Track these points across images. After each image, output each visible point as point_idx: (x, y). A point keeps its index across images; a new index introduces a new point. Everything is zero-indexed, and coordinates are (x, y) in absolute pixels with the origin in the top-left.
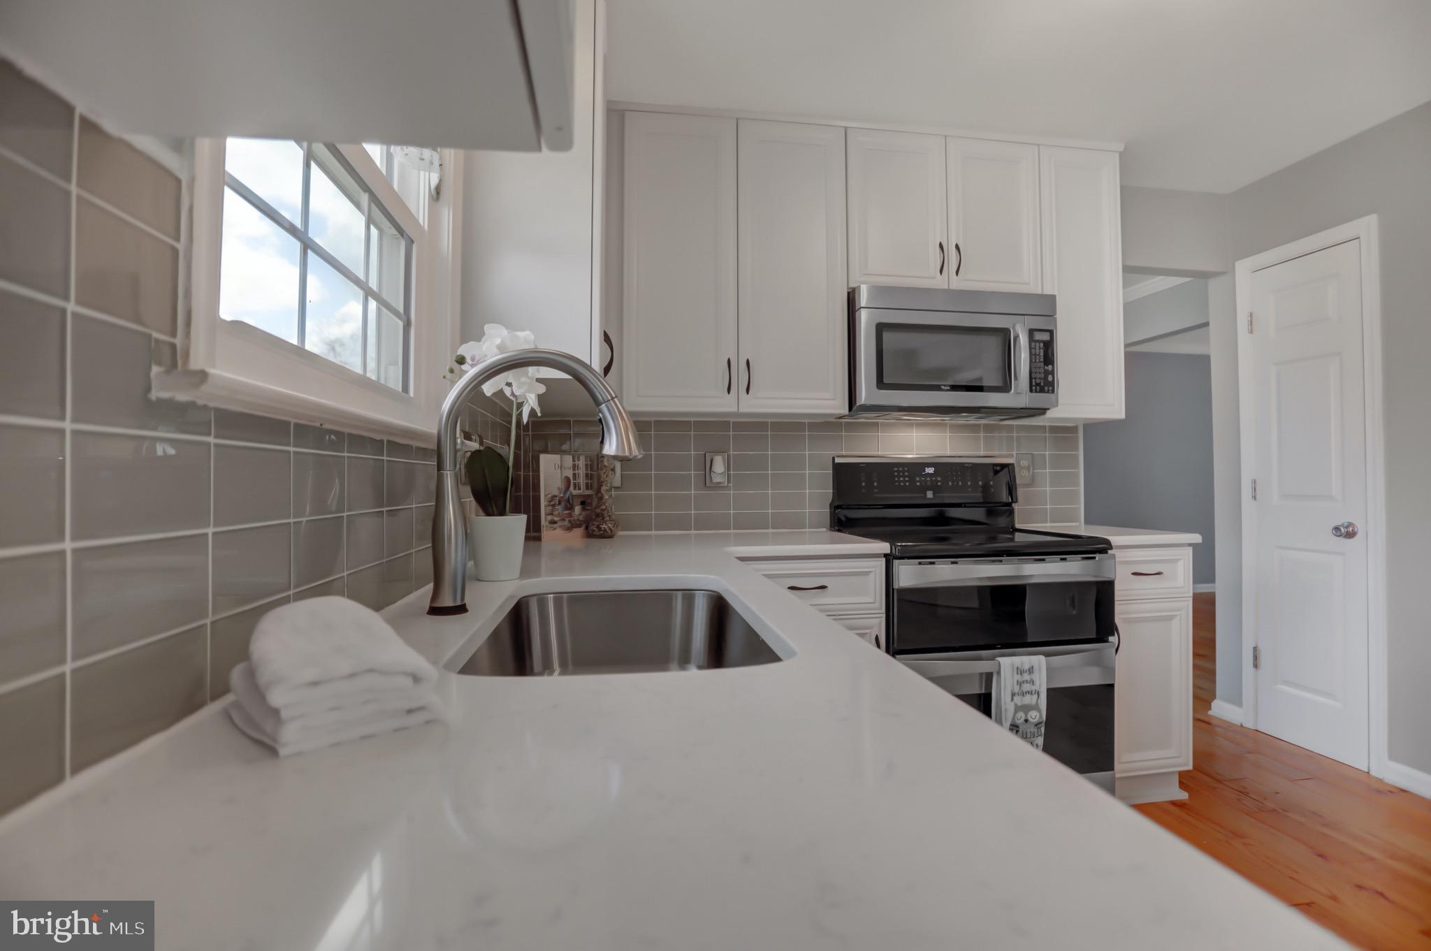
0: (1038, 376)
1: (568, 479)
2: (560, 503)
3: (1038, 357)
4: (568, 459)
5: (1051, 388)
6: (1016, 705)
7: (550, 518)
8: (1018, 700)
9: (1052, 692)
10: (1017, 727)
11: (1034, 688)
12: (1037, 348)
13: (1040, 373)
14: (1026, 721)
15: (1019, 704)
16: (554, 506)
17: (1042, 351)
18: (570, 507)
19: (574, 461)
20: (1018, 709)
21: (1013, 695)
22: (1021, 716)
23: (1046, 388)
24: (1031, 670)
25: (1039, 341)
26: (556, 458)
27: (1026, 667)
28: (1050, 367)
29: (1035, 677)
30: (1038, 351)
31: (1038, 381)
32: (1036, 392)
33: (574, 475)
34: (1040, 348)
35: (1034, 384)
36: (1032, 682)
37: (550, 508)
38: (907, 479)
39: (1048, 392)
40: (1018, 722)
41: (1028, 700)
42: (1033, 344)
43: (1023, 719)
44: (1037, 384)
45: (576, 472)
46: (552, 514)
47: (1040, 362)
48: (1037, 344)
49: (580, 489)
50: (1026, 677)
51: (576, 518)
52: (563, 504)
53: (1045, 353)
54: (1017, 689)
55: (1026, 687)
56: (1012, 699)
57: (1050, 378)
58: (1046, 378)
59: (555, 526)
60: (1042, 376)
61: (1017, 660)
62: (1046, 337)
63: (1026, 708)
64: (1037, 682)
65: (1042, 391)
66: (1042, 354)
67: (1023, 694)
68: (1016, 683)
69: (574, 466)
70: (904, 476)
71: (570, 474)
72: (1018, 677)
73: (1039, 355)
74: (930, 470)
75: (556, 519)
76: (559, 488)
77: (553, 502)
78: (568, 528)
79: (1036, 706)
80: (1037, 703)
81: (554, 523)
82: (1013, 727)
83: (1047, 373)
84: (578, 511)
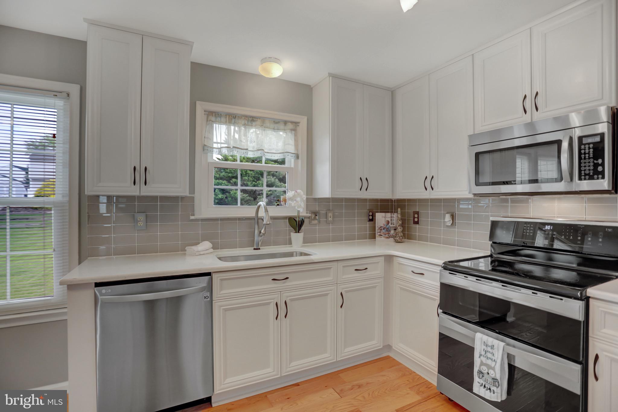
0: (587, 168)
1: (388, 222)
3: (587, 155)
4: (389, 215)
5: (601, 176)
6: (482, 362)
7: (379, 234)
10: (482, 373)
11: (493, 358)
12: (587, 148)
13: (590, 166)
14: (488, 374)
15: (484, 362)
16: (381, 230)
17: (592, 150)
18: (388, 230)
19: (391, 215)
20: (482, 364)
21: (481, 355)
22: (484, 369)
23: (595, 176)
24: (492, 347)
25: (589, 144)
26: (383, 214)
27: (490, 344)
28: (599, 161)
29: (495, 351)
30: (587, 151)
31: (587, 172)
32: (585, 179)
33: (391, 220)
34: (590, 148)
35: (583, 174)
36: (493, 354)
37: (379, 230)
39: (596, 179)
40: (483, 371)
41: (490, 363)
42: (582, 146)
43: (486, 372)
44: (586, 175)
45: (393, 219)
46: (380, 232)
47: (590, 158)
48: (587, 146)
50: (489, 349)
51: (391, 234)
52: (385, 229)
54: (483, 353)
55: (489, 355)
56: (480, 357)
57: (600, 168)
59: (381, 236)
60: (592, 168)
61: (485, 338)
62: (595, 139)
63: (489, 367)
64: (496, 355)
65: (592, 178)
66: (592, 152)
67: (488, 358)
68: (482, 350)
69: (391, 217)
71: (389, 219)
72: (485, 347)
73: (589, 153)
75: (382, 234)
76: (384, 224)
77: (381, 229)
78: (387, 238)
79: (493, 369)
80: (494, 367)
81: (382, 235)
82: (480, 372)
83: (597, 165)
84: (392, 232)
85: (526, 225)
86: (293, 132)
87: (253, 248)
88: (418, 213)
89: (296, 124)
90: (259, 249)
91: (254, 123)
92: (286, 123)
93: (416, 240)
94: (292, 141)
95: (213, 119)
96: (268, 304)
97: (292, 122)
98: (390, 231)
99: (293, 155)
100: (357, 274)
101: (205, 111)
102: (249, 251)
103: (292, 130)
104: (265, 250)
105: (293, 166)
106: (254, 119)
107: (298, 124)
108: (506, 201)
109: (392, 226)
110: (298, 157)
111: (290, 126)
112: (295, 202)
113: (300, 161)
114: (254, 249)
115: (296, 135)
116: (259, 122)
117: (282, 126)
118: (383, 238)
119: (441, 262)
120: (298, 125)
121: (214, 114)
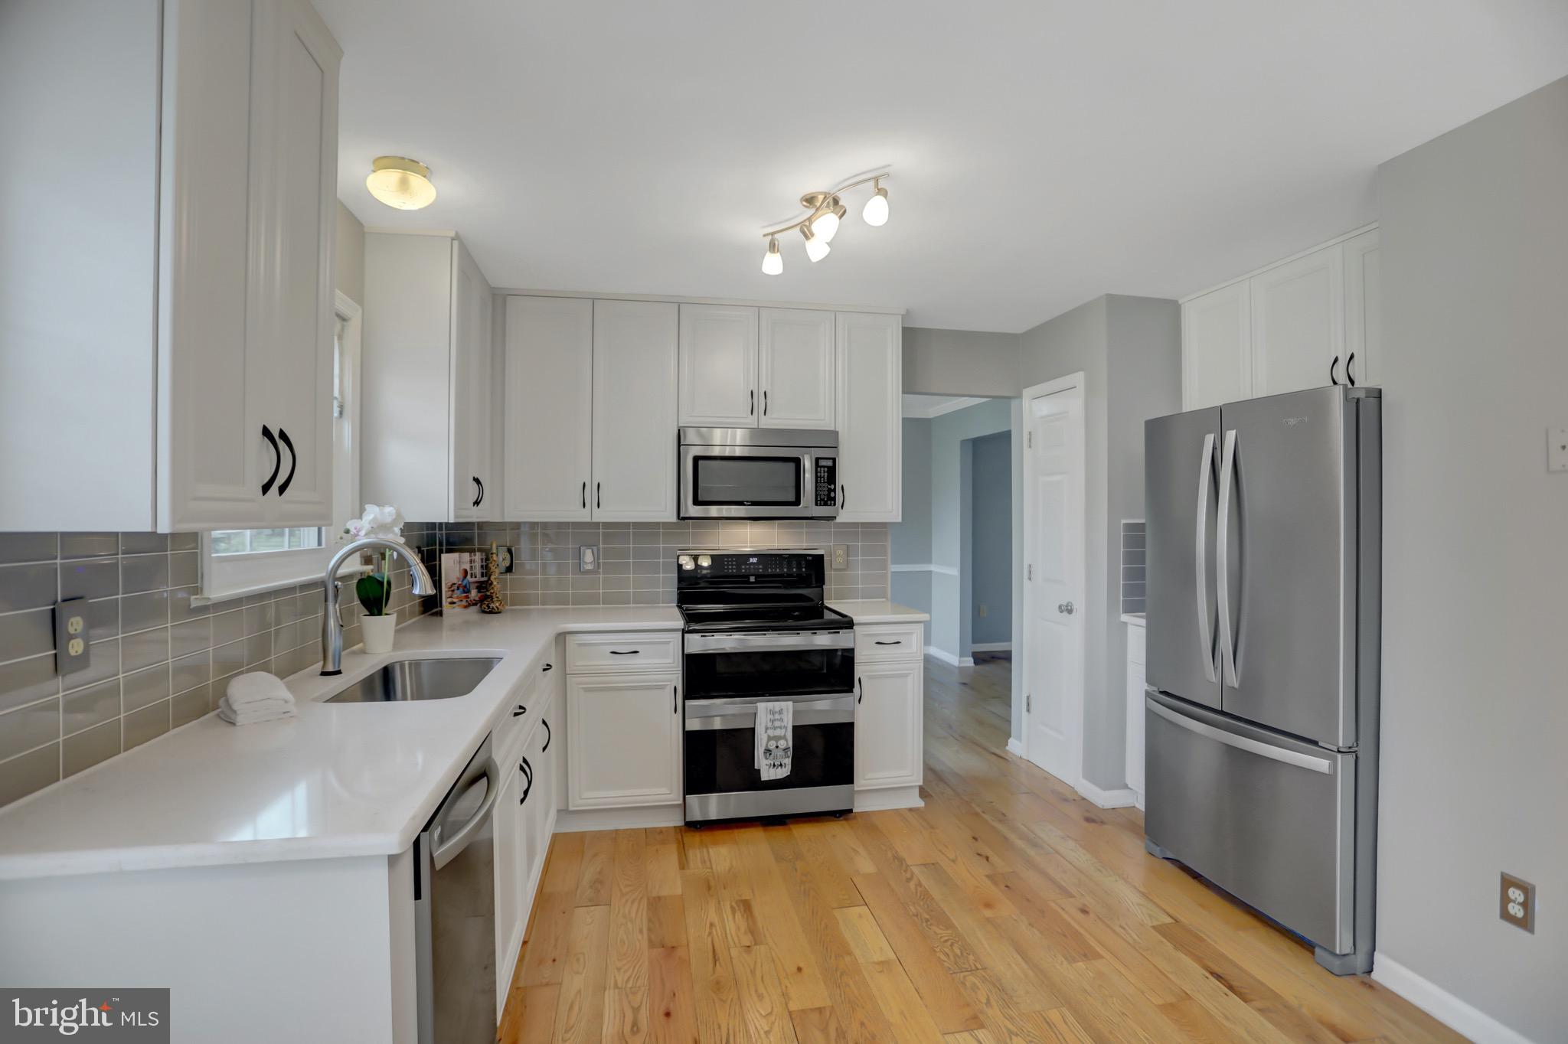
0: (822, 493)
1: (466, 572)
2: (458, 588)
3: (822, 479)
4: (466, 556)
5: (833, 502)
6: (769, 736)
7: (450, 600)
8: (771, 733)
9: (795, 728)
10: (770, 751)
11: (782, 724)
12: (822, 472)
13: (824, 491)
14: (777, 747)
15: (772, 735)
16: (453, 591)
17: (826, 474)
18: (466, 590)
19: (470, 556)
20: (770, 738)
21: (767, 729)
22: (772, 745)
23: (829, 502)
24: (781, 712)
25: (824, 467)
26: (456, 555)
27: (777, 709)
28: (832, 487)
29: (784, 717)
30: (822, 474)
31: (822, 497)
32: (821, 505)
34: (824, 472)
35: (819, 499)
36: (781, 720)
37: (450, 593)
38: (734, 567)
39: (831, 505)
40: (771, 748)
41: (778, 732)
42: (819, 469)
43: (775, 746)
44: (821, 500)
45: (473, 565)
46: (451, 597)
47: (824, 483)
48: (822, 469)
49: (476, 577)
50: (777, 717)
52: (461, 589)
53: (828, 474)
54: (770, 725)
55: (777, 724)
56: (766, 732)
57: (832, 495)
58: (829, 495)
59: (454, 605)
60: (826, 493)
61: (770, 705)
62: (829, 463)
63: (777, 738)
64: (785, 720)
65: (826, 504)
66: (826, 476)
67: (775, 728)
68: (769, 721)
69: (471, 561)
70: (732, 565)
71: (467, 567)
72: (771, 717)
73: (823, 477)
74: (754, 560)
75: (455, 600)
76: (458, 578)
77: (452, 587)
78: (466, 607)
79: (784, 738)
80: (785, 735)
81: (454, 603)
82: (767, 751)
83: (830, 491)
84: (474, 594)
86: (340, 343)
88: (509, 550)
89: (344, 321)
90: (340, 671)
97: (340, 316)
98: (469, 591)
99: (337, 405)
103: (339, 336)
109: (474, 579)
110: (341, 411)
111: (338, 325)
115: (341, 353)
118: (455, 610)
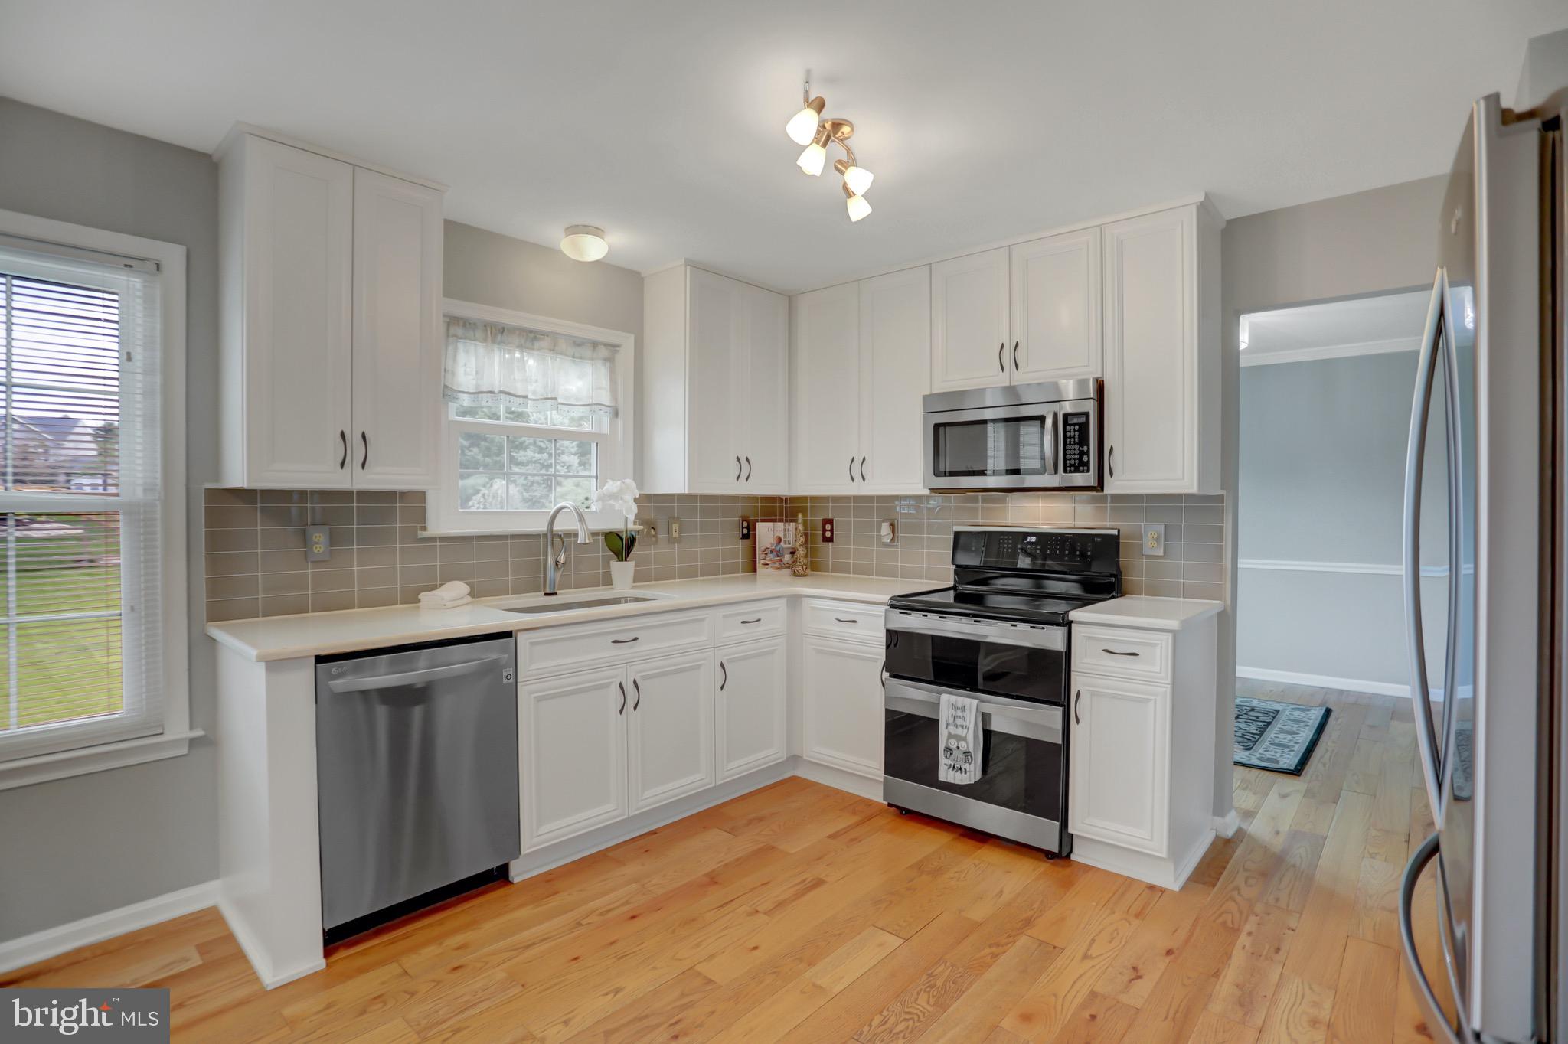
0: (1072, 457)
1: (780, 540)
2: (772, 552)
3: (1072, 439)
4: (780, 525)
5: (1086, 468)
6: (950, 734)
7: (762, 561)
8: (952, 730)
10: (951, 750)
11: (964, 724)
12: (1072, 430)
13: (1075, 454)
14: (958, 748)
15: (953, 733)
17: (1077, 433)
18: (779, 554)
19: (785, 526)
20: (950, 736)
21: (948, 724)
22: (953, 744)
23: (1081, 468)
24: (963, 709)
25: (1074, 425)
26: (771, 525)
27: (960, 705)
28: (1085, 448)
29: (967, 714)
30: (1072, 434)
31: (1073, 462)
32: (1070, 472)
33: (785, 535)
34: (1075, 431)
35: (1068, 465)
36: (964, 718)
38: (1010, 546)
39: (1083, 472)
40: (952, 747)
41: (960, 732)
42: (1068, 428)
43: (955, 746)
44: (1071, 465)
45: (787, 533)
47: (1075, 444)
48: (1072, 427)
49: (789, 544)
50: (959, 713)
51: (785, 562)
52: (775, 553)
53: (1079, 434)
54: (951, 720)
55: (959, 721)
56: (947, 728)
57: (1085, 458)
58: (1080, 459)
60: (1077, 457)
61: (953, 698)
62: (1083, 420)
63: (959, 738)
64: (968, 719)
65: (1077, 470)
66: (1077, 436)
67: (957, 726)
68: (950, 716)
69: (785, 530)
70: (1008, 543)
71: (781, 535)
72: (953, 712)
73: (1074, 437)
74: (1033, 539)
75: (768, 562)
76: (771, 544)
77: (766, 552)
78: (778, 569)
79: (964, 739)
80: (966, 737)
81: (767, 564)
82: (948, 749)
83: (1082, 454)
84: (787, 558)
85: (1002, 537)
86: (608, 364)
87: (543, 593)
88: (831, 522)
89: (614, 347)
90: (555, 594)
91: (537, 344)
92: (595, 345)
93: (828, 571)
94: (605, 383)
95: (460, 331)
96: (607, 685)
97: (606, 345)
98: (783, 556)
99: (609, 409)
100: (745, 629)
101: (444, 316)
102: (538, 599)
103: (606, 360)
104: (565, 596)
105: (606, 430)
106: (538, 336)
107: (618, 349)
108: (975, 500)
109: (787, 546)
110: (616, 413)
111: (603, 352)
112: (620, 501)
113: (620, 422)
114: (546, 594)
115: (612, 373)
116: (545, 343)
117: (588, 352)
118: (769, 570)
119: (886, 599)
120: (618, 351)
121: (461, 323)
